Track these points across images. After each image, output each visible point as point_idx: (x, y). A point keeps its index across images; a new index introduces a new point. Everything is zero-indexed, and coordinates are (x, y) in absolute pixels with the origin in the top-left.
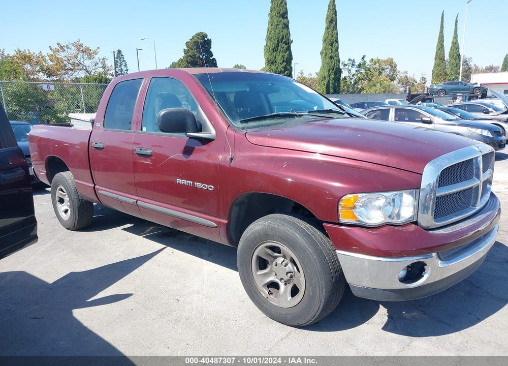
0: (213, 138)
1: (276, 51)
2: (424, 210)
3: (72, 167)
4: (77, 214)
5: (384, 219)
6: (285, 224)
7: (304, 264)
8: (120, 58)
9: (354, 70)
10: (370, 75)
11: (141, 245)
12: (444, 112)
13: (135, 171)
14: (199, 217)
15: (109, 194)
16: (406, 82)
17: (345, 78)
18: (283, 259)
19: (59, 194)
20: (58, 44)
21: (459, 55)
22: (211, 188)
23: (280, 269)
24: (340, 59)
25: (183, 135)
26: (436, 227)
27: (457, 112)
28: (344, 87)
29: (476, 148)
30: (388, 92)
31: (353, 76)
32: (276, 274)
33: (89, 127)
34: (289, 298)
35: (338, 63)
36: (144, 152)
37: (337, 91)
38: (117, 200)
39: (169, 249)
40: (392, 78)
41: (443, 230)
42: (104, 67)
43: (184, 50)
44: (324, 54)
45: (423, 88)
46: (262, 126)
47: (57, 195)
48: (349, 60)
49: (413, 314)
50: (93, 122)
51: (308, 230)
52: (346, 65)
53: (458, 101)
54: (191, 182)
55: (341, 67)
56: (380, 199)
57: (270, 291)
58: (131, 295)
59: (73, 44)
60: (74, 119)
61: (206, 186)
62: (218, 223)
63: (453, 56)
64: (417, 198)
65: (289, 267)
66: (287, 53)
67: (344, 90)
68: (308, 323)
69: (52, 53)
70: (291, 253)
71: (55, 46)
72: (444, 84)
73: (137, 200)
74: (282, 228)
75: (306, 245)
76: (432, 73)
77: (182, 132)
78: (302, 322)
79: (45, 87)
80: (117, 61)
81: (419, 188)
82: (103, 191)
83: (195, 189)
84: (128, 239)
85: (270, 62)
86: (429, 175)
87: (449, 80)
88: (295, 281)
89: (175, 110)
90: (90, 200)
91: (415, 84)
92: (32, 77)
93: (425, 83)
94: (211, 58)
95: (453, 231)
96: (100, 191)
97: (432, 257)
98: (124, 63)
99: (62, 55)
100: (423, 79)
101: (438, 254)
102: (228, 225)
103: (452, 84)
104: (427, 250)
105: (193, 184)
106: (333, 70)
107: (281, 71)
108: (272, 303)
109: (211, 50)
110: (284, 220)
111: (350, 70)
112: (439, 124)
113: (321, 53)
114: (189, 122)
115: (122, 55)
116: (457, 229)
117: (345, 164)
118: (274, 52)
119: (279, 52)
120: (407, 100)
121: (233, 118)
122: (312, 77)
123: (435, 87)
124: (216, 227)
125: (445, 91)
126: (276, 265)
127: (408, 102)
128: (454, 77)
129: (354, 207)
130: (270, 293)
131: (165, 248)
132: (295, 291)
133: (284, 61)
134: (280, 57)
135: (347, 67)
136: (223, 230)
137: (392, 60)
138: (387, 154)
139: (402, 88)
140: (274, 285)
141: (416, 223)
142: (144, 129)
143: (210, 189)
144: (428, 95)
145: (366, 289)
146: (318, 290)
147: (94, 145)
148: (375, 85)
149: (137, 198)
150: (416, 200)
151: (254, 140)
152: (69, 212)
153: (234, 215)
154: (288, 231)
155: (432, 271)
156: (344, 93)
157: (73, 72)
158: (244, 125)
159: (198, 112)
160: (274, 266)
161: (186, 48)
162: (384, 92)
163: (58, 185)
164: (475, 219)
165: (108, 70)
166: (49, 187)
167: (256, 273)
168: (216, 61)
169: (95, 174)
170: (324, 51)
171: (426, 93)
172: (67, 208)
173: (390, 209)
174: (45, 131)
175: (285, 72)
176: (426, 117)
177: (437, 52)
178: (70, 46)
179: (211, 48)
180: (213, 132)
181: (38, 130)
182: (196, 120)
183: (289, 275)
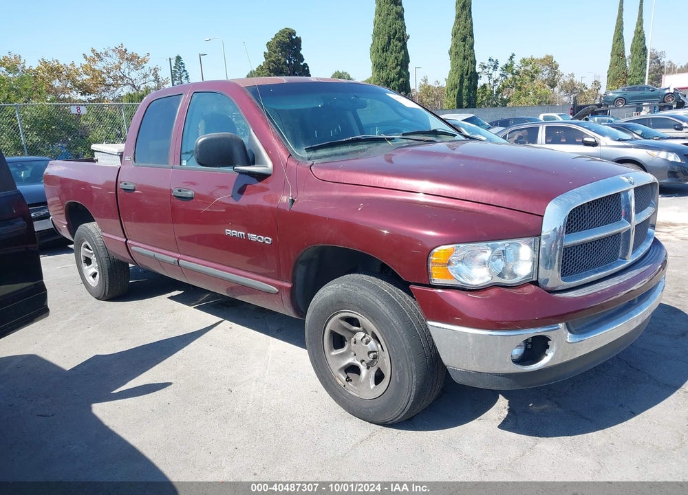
0: (268, 172)
1: (387, 51)
2: (546, 265)
3: (97, 216)
4: (107, 279)
5: (490, 278)
6: (364, 287)
7: (388, 340)
8: (180, 67)
9: (496, 74)
10: (519, 81)
11: (192, 317)
12: (615, 130)
13: (174, 221)
14: (256, 279)
15: (145, 251)
16: (571, 88)
17: (484, 86)
18: (363, 334)
19: (84, 252)
20: (93, 51)
21: (645, 49)
22: (268, 240)
23: (360, 348)
24: (476, 59)
25: (229, 169)
26: (564, 288)
27: (637, 129)
28: (482, 98)
29: (624, 178)
30: (546, 103)
31: (495, 82)
32: (355, 355)
33: (117, 163)
34: (372, 385)
35: (473, 66)
36: (183, 194)
37: (472, 104)
38: (154, 258)
39: (227, 324)
40: (552, 84)
41: (575, 291)
42: (157, 79)
43: (265, 53)
44: (453, 54)
45: (595, 97)
46: (336, 155)
47: (82, 254)
48: (490, 60)
49: (543, 407)
50: (121, 155)
51: (394, 294)
52: (485, 67)
53: (645, 113)
54: (244, 234)
55: (478, 70)
56: (484, 252)
57: (348, 377)
58: (170, 384)
59: (114, 51)
60: (98, 151)
61: (262, 237)
62: (279, 287)
63: (637, 50)
64: (537, 250)
65: (371, 345)
66: (402, 53)
67: (482, 103)
68: (396, 420)
69: (86, 63)
70: (371, 326)
71: (90, 54)
72: (624, 90)
73: (179, 259)
74: (359, 293)
75: (390, 315)
76: (607, 75)
77: (229, 166)
78: (388, 418)
79: (74, 110)
80: (176, 71)
81: (540, 235)
82: (138, 248)
83: (247, 241)
84: (174, 311)
85: (379, 67)
86: (554, 216)
87: (631, 84)
88: (379, 364)
89: (217, 137)
90: (122, 260)
91: (585, 91)
92: (62, 96)
93: (599, 89)
94: (302, 64)
95: (589, 293)
96: (133, 248)
97: (559, 328)
98: (184, 73)
99: (99, 66)
100: (597, 83)
101: (567, 324)
102: (292, 290)
103: (634, 89)
104: (550, 320)
105: (246, 235)
106: (467, 75)
107: (394, 78)
108: (351, 393)
109: (301, 52)
110: (363, 282)
111: (491, 75)
112: (606, 146)
113: (450, 52)
114: (237, 152)
115: (182, 63)
116: (595, 291)
117: (440, 204)
118: (383, 52)
119: (391, 53)
120: (571, 114)
121: (296, 145)
122: (440, 85)
123: (611, 94)
124: (278, 293)
125: (625, 100)
126: (355, 343)
127: (571, 117)
128: (638, 79)
129: (449, 263)
130: (348, 380)
131: (222, 321)
132: (379, 378)
133: (397, 65)
134: (392, 59)
135: (486, 70)
136: (286, 297)
137: (551, 57)
138: (496, 190)
139: (566, 98)
140: (353, 369)
141: (536, 283)
142: (184, 163)
143: (267, 242)
144: (600, 106)
145: (469, 373)
146: (407, 374)
147: (121, 186)
148: (526, 95)
149: (179, 256)
150: (535, 251)
151: (321, 174)
152: (98, 276)
153: (300, 276)
154: (366, 296)
155: (558, 348)
156: (483, 106)
157: (115, 89)
158: (312, 154)
159: (251, 139)
160: (353, 344)
161: (267, 51)
162: (539, 103)
163: (82, 241)
164: (623, 277)
165: (163, 84)
166: (72, 243)
167: (329, 353)
168: (308, 67)
169: (127, 225)
170: (454, 49)
171: (598, 103)
172: (96, 271)
173: (500, 264)
174: (63, 168)
175: (399, 79)
176: (588, 136)
177: (613, 45)
178: (111, 53)
179: (301, 49)
180: (270, 164)
181: (57, 168)
182: (247, 149)
183: (371, 355)
